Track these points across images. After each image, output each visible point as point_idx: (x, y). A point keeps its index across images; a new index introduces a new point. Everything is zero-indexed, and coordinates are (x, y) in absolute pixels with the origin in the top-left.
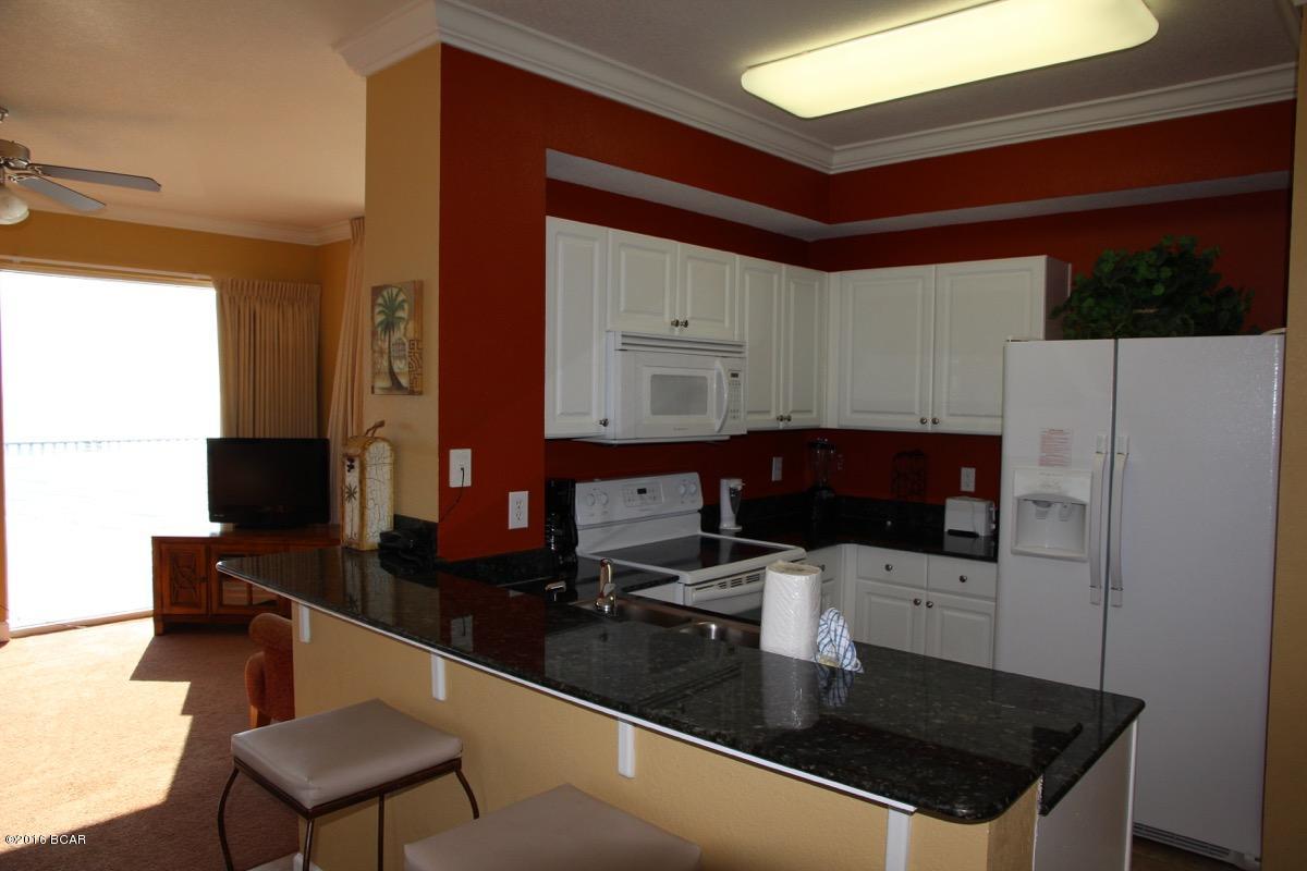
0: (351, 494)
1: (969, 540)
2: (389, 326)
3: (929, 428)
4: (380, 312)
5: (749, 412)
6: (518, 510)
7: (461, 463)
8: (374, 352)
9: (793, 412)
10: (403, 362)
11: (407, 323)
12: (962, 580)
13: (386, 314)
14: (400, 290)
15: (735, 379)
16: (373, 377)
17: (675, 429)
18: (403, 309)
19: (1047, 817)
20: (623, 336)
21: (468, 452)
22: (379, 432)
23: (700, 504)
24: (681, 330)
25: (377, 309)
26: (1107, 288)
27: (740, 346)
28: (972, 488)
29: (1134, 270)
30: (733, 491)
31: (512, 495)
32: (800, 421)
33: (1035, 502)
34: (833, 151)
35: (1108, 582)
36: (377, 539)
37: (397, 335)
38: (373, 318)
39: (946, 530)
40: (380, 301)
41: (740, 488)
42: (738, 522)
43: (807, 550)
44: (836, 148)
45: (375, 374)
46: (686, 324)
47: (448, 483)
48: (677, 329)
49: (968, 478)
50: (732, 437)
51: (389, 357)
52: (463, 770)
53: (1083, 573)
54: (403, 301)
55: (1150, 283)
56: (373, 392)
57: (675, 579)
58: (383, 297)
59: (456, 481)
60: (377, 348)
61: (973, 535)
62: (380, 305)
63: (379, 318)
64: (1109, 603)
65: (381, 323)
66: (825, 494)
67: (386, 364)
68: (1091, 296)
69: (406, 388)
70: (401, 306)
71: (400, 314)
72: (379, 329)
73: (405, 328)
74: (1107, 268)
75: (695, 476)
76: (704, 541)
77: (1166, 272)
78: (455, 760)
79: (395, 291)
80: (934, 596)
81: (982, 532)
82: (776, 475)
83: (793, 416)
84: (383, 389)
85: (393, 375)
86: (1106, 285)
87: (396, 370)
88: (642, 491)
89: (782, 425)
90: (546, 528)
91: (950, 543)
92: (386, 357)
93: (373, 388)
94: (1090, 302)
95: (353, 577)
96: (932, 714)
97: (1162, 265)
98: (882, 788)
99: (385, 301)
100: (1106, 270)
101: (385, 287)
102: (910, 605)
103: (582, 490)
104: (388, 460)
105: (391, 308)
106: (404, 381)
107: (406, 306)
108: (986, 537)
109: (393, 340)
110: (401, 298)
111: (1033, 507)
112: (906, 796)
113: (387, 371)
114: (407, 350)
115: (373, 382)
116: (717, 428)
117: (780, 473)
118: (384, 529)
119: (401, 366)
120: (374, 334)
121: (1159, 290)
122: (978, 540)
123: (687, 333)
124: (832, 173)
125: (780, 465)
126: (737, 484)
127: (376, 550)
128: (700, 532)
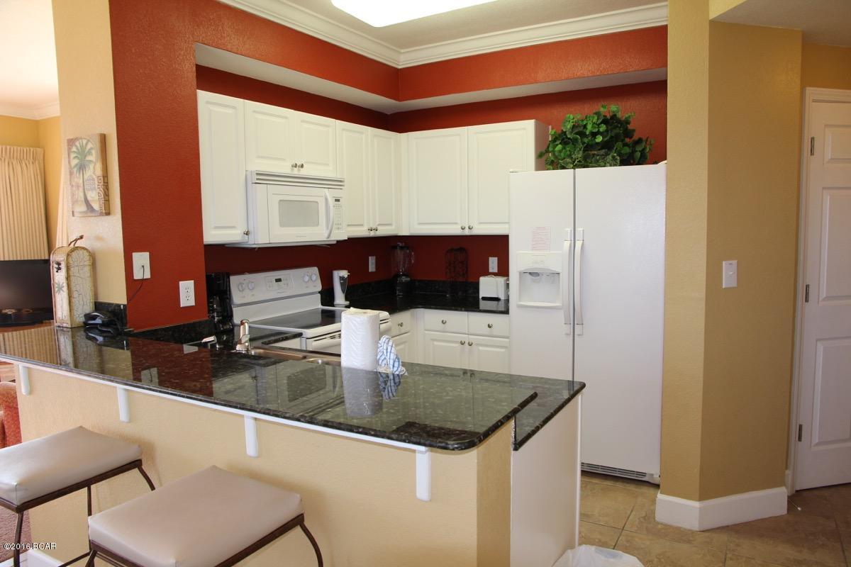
0: (60, 288)
1: (495, 303)
2: (82, 167)
3: (467, 232)
4: (75, 158)
5: (349, 225)
6: (187, 293)
7: (142, 262)
8: (72, 186)
9: (379, 225)
10: (94, 192)
11: (95, 165)
12: (489, 326)
13: (78, 158)
14: (88, 141)
15: (337, 203)
16: (73, 205)
17: (298, 236)
18: (92, 155)
19: (517, 452)
20: (257, 174)
21: (146, 255)
22: (79, 244)
23: (319, 288)
24: (299, 171)
25: (73, 155)
26: (569, 139)
27: (341, 181)
28: (496, 270)
29: (585, 127)
30: (342, 278)
31: (181, 283)
32: (384, 231)
33: (530, 273)
34: (401, 53)
35: (575, 319)
36: (82, 319)
37: (89, 173)
38: (69, 162)
39: (480, 297)
40: (74, 149)
41: (346, 276)
42: (347, 299)
43: (390, 314)
44: (402, 51)
45: (74, 202)
46: (302, 166)
47: (133, 276)
48: (295, 169)
49: (493, 263)
50: (338, 242)
51: (84, 189)
52: (143, 467)
53: (560, 317)
54: (91, 149)
55: (594, 135)
56: (73, 215)
57: (300, 335)
58: (76, 146)
59: (138, 275)
60: (74, 184)
61: (497, 299)
62: (74, 152)
63: (74, 162)
64: (576, 333)
65: (76, 165)
66: (404, 279)
67: (82, 195)
68: (560, 143)
69: (98, 211)
70: (89, 153)
71: (89, 158)
72: (75, 170)
73: (94, 168)
74: (569, 126)
75: (315, 270)
76: (323, 312)
77: (603, 128)
78: (137, 461)
79: (85, 142)
80: (472, 338)
81: (502, 297)
82: (372, 268)
83: (379, 228)
84: (81, 212)
85: (87, 202)
86: (569, 136)
87: (89, 198)
88: (278, 280)
89: (372, 234)
90: (209, 306)
91: (483, 305)
92: (81, 189)
93: (73, 212)
94: (559, 147)
95: (65, 347)
96: (445, 394)
97: (601, 123)
98: (404, 438)
99: (77, 149)
100: (569, 127)
101: (77, 139)
102: (458, 345)
103: (235, 280)
104: (87, 263)
105: (83, 154)
106: (96, 206)
107: (93, 152)
108: (505, 300)
109: (86, 177)
110: (90, 146)
111: (529, 277)
112: (418, 441)
113: (83, 199)
114: (96, 182)
115: (73, 208)
116: (326, 235)
117: (374, 266)
118: (87, 312)
119: (93, 196)
120: (71, 174)
121: (599, 139)
122: (500, 302)
123: (303, 172)
124: (400, 67)
125: (374, 261)
126: (345, 273)
127: (82, 326)
128: (320, 307)
